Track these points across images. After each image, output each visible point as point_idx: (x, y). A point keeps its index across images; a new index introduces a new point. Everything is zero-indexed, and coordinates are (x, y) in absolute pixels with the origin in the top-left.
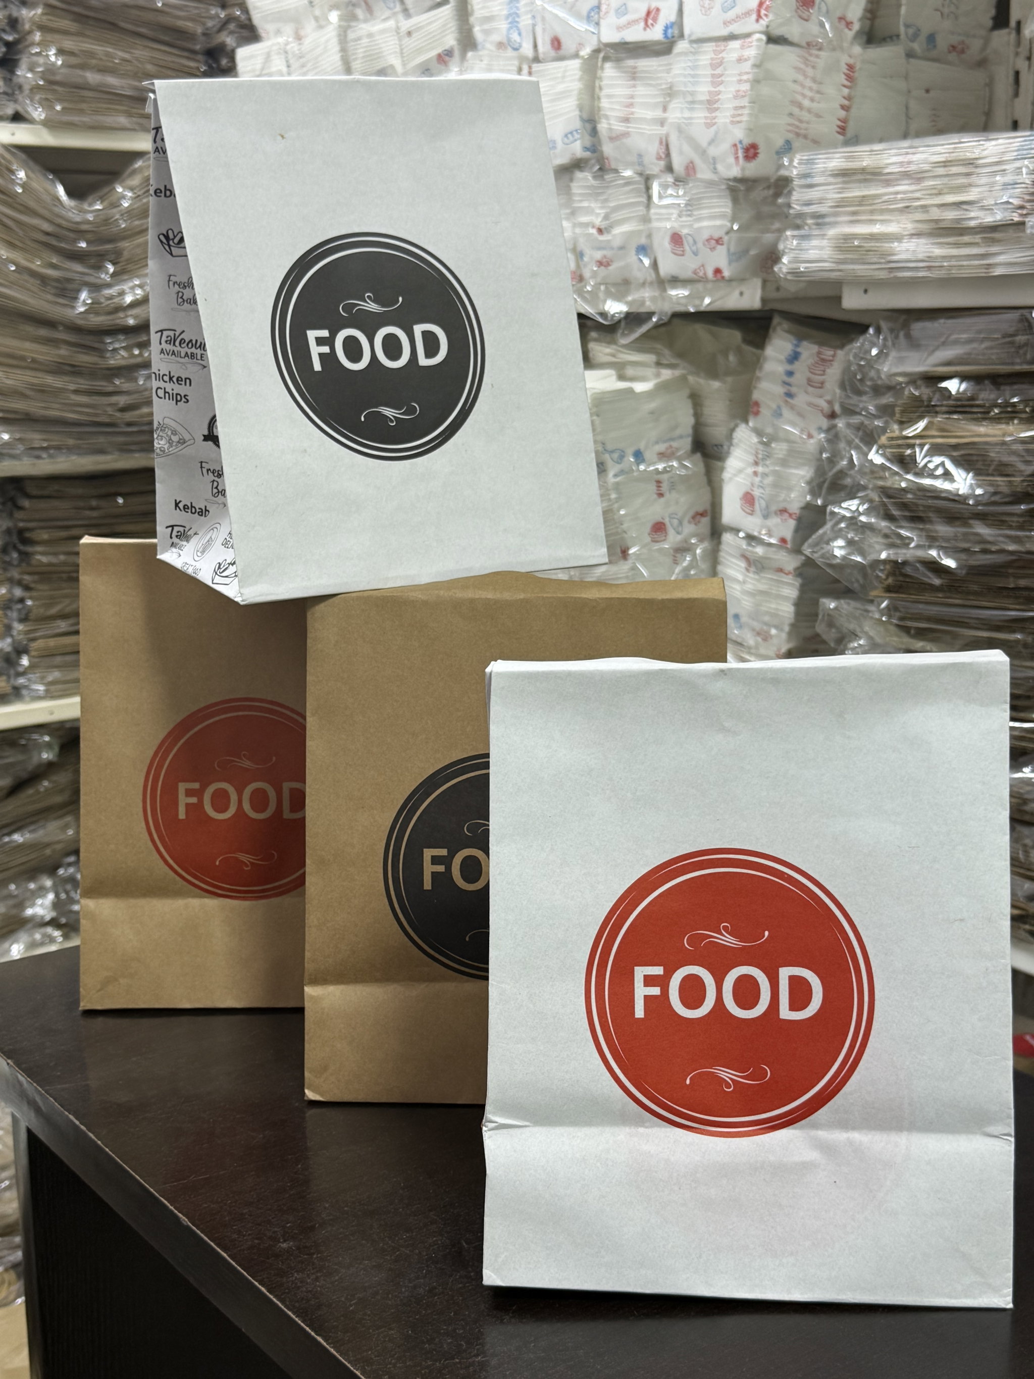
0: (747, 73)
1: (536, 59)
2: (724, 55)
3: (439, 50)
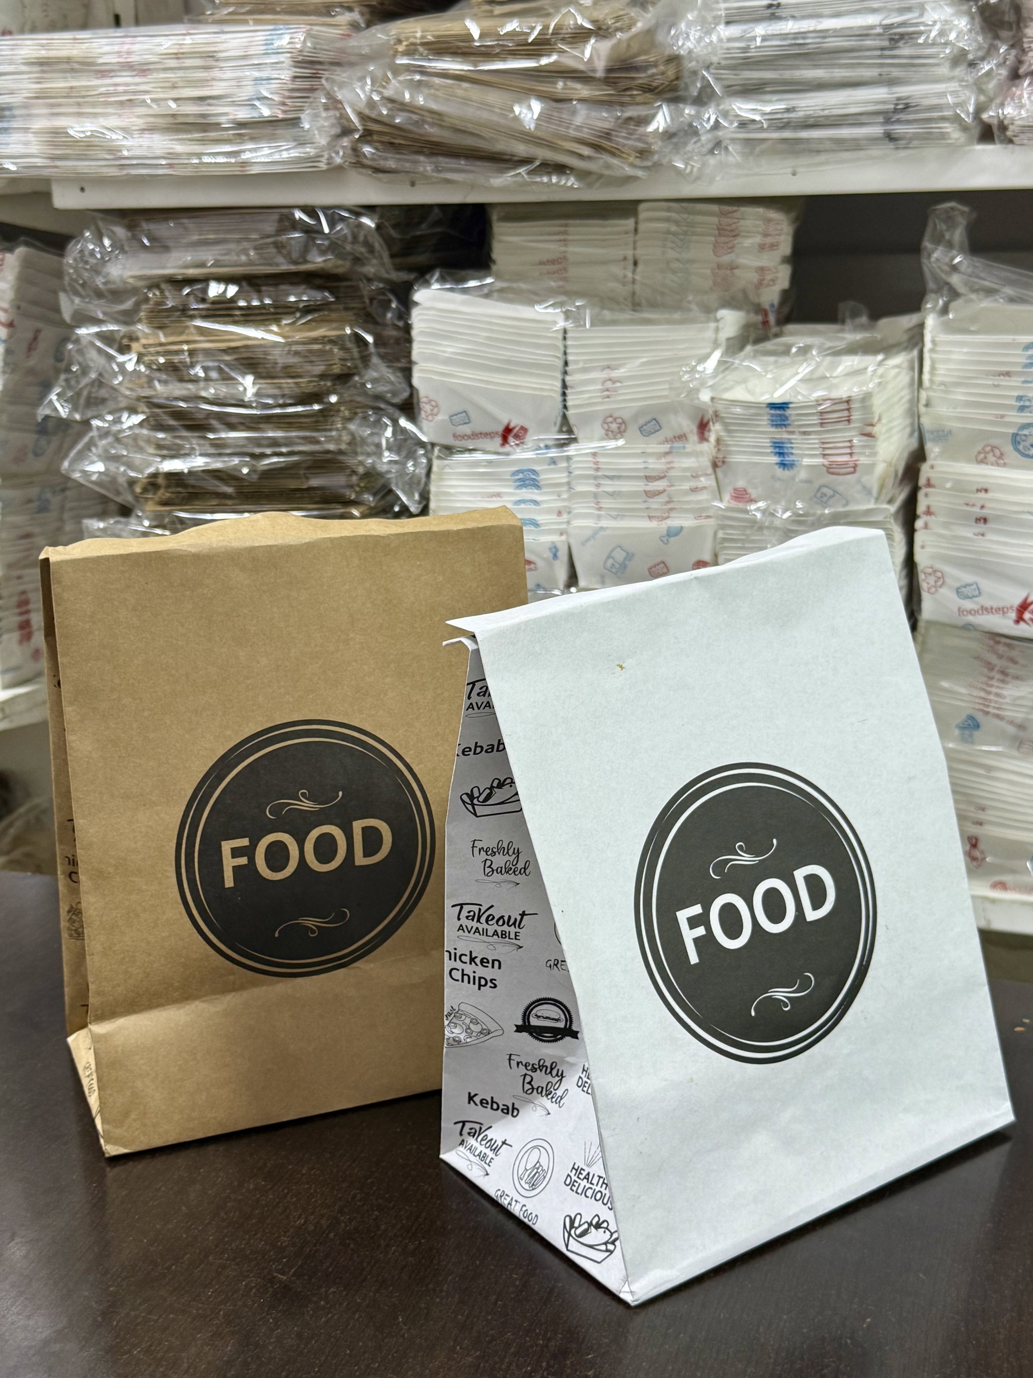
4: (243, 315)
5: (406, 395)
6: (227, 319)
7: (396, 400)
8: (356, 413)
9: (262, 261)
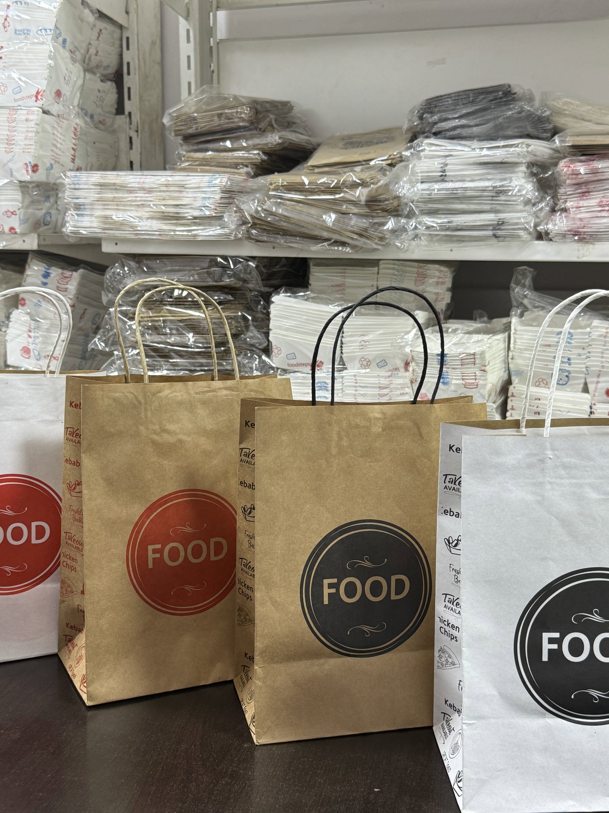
0: (32, 127)
2: (16, 116)
4: (189, 305)
5: (266, 344)
6: (182, 306)
7: (261, 347)
8: (241, 352)
9: (200, 280)
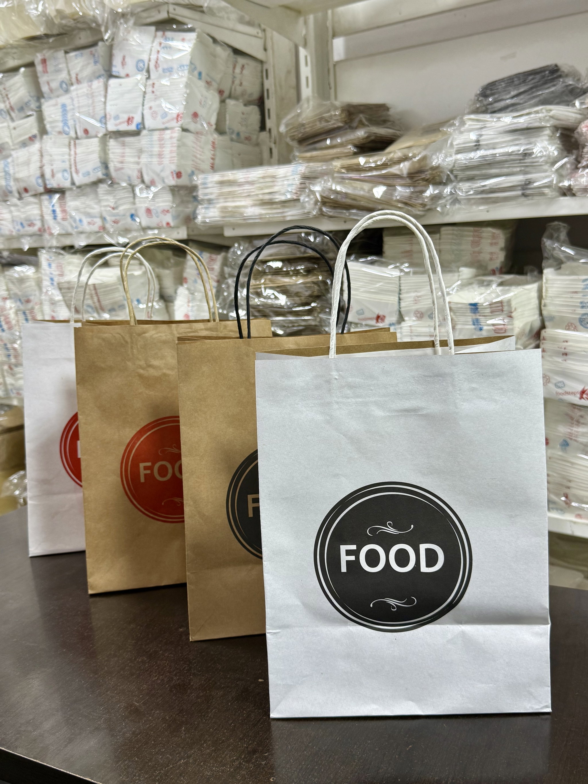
0: (175, 143)
1: (77, 138)
2: (163, 136)
3: (30, 135)
4: (284, 274)
6: (278, 275)
9: (290, 254)
